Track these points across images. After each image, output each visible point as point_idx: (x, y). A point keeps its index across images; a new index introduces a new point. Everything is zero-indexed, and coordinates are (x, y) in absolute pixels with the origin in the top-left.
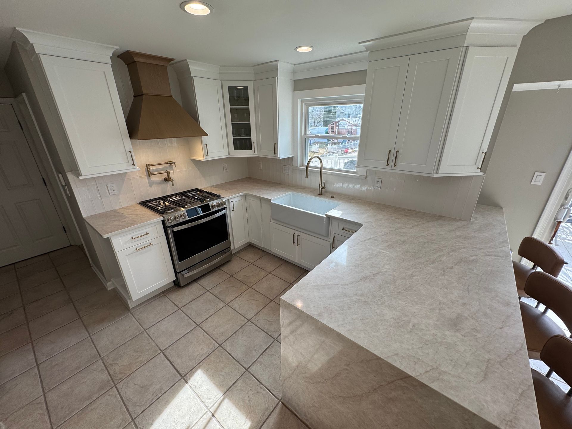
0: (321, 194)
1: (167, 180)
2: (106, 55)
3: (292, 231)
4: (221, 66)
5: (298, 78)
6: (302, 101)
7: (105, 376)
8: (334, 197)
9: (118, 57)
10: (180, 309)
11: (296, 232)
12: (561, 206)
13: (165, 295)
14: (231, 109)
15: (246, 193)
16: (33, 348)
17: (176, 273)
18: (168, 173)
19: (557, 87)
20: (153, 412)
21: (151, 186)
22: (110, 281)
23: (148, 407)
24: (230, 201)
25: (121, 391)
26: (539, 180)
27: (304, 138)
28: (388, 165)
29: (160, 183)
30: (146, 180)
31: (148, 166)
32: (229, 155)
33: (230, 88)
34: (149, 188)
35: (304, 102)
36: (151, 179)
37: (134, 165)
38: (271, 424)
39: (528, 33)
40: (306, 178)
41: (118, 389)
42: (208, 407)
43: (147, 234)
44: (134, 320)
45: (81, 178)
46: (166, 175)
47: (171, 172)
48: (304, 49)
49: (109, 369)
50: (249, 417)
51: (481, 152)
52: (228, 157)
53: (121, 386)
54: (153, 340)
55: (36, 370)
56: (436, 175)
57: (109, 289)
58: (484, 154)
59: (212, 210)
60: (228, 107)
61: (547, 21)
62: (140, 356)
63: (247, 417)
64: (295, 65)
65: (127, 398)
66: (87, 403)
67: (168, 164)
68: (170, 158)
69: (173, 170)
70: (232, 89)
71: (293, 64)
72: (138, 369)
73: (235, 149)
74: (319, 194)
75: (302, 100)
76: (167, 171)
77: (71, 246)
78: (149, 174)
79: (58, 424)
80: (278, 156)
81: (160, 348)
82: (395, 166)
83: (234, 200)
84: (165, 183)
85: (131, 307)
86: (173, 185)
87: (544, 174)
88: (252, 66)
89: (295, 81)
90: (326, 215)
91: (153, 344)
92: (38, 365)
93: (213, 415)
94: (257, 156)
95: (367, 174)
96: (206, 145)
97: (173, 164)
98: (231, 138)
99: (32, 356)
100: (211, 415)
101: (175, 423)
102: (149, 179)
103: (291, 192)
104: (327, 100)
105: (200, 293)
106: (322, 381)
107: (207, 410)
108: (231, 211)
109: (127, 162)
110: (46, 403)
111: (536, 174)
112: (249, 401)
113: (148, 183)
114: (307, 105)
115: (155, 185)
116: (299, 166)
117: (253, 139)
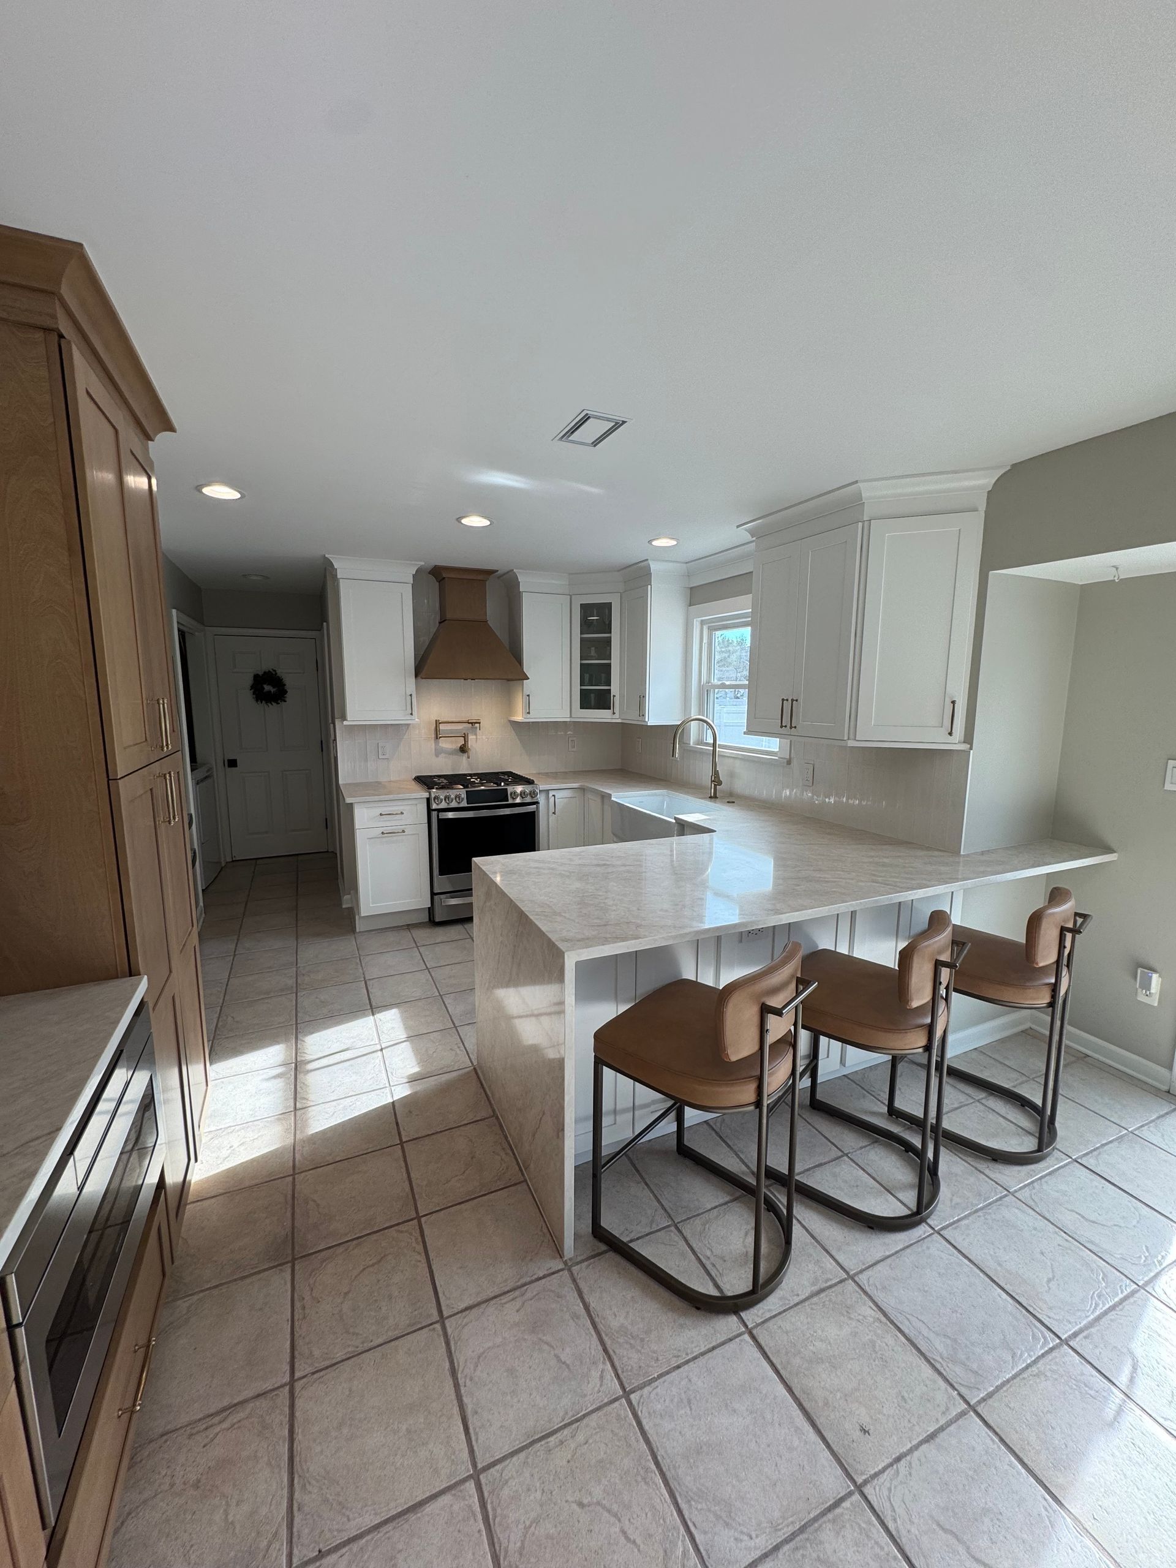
0: (714, 797)
1: (463, 749)
2: (407, 573)
4: (570, 574)
5: (697, 582)
6: (702, 623)
7: (291, 982)
8: (734, 802)
9: (430, 573)
10: (417, 947)
13: (409, 929)
14: (582, 640)
15: (586, 786)
16: (238, 940)
17: (433, 894)
18: (465, 737)
21: (437, 756)
22: (349, 894)
24: (551, 795)
25: (300, 999)
27: (705, 691)
28: (784, 726)
29: (452, 753)
30: (432, 744)
31: (438, 723)
32: (571, 717)
33: (583, 606)
34: (434, 756)
35: (705, 625)
36: (439, 745)
37: (412, 714)
38: (443, 1079)
39: (993, 488)
41: (298, 997)
42: (381, 1041)
43: (402, 813)
44: (355, 943)
45: (345, 723)
46: (463, 741)
47: (471, 737)
48: (663, 543)
49: (298, 977)
52: (568, 720)
53: (302, 995)
54: (362, 968)
55: (232, 958)
56: (851, 743)
57: (344, 906)
59: (510, 801)
60: (577, 636)
61: (1014, 466)
62: (338, 977)
64: (686, 563)
65: (302, 1005)
66: (262, 997)
67: (469, 723)
68: (474, 717)
69: (476, 735)
70: (586, 609)
71: (683, 563)
72: (328, 986)
73: (581, 708)
74: (711, 797)
75: (702, 621)
76: (465, 734)
77: (328, 852)
78: (437, 735)
80: (647, 720)
81: (366, 976)
83: (559, 794)
84: (459, 753)
85: (358, 930)
86: (468, 757)
88: (618, 571)
89: (691, 588)
90: (675, 818)
91: (361, 970)
92: (235, 955)
93: (381, 1049)
94: (619, 721)
95: (792, 756)
96: (528, 695)
97: (477, 725)
98: (577, 688)
99: (233, 946)
100: (379, 1048)
102: (437, 743)
104: (733, 619)
107: (377, 1043)
108: (551, 813)
109: (404, 709)
110: (227, 985)
111: (1170, 764)
113: (434, 750)
114: (711, 630)
115: (443, 755)
116: (694, 743)
117: (615, 688)
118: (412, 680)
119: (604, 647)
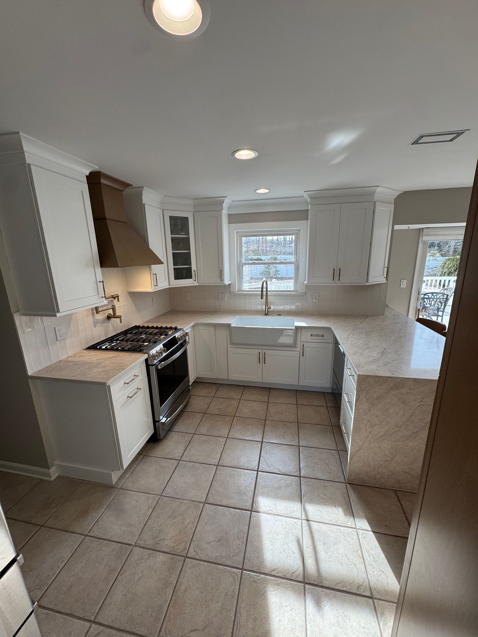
0: (268, 314)
1: (110, 317)
2: (84, 175)
3: (256, 352)
4: (164, 196)
5: (233, 212)
6: (237, 232)
7: (161, 557)
8: (281, 315)
10: (180, 460)
11: (260, 351)
12: (417, 300)
13: (145, 456)
14: (173, 239)
15: (197, 323)
17: (155, 422)
18: (113, 308)
19: (408, 228)
20: (255, 551)
21: (95, 326)
23: (245, 551)
25: (200, 557)
26: (404, 284)
27: (241, 265)
28: (333, 280)
29: (103, 322)
30: (91, 318)
32: (169, 285)
33: (171, 218)
34: (93, 328)
35: (239, 233)
36: (96, 318)
37: (103, 297)
39: (397, 197)
40: (261, 299)
41: (194, 557)
42: (300, 518)
43: (136, 376)
44: (133, 492)
46: (111, 312)
47: (117, 307)
48: (262, 191)
49: (159, 549)
50: (336, 505)
51: (385, 267)
52: (168, 287)
53: (194, 553)
54: (183, 499)
56: (367, 284)
58: (386, 268)
60: (169, 236)
62: (184, 519)
63: (335, 506)
64: (232, 201)
65: (215, 558)
66: (170, 590)
67: (113, 297)
70: (173, 219)
72: (195, 530)
73: (175, 279)
74: (266, 314)
76: (112, 306)
78: (97, 311)
79: (156, 631)
80: (224, 282)
81: (199, 501)
82: (339, 280)
84: (108, 321)
85: (113, 483)
86: (120, 322)
87: (406, 280)
88: (194, 199)
89: (229, 215)
90: (294, 327)
91: (185, 501)
93: (308, 520)
94: (198, 284)
95: (306, 291)
96: (156, 274)
97: (117, 298)
98: (172, 268)
100: (306, 521)
101: (285, 546)
102: (94, 317)
103: (238, 316)
105: (187, 439)
106: (396, 430)
107: (301, 521)
109: (97, 294)
111: (402, 280)
112: (325, 496)
113: (92, 322)
114: (241, 236)
115: (98, 325)
116: (238, 292)
117: (194, 267)
118: (99, 270)
119: (186, 243)
